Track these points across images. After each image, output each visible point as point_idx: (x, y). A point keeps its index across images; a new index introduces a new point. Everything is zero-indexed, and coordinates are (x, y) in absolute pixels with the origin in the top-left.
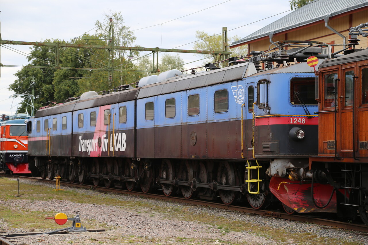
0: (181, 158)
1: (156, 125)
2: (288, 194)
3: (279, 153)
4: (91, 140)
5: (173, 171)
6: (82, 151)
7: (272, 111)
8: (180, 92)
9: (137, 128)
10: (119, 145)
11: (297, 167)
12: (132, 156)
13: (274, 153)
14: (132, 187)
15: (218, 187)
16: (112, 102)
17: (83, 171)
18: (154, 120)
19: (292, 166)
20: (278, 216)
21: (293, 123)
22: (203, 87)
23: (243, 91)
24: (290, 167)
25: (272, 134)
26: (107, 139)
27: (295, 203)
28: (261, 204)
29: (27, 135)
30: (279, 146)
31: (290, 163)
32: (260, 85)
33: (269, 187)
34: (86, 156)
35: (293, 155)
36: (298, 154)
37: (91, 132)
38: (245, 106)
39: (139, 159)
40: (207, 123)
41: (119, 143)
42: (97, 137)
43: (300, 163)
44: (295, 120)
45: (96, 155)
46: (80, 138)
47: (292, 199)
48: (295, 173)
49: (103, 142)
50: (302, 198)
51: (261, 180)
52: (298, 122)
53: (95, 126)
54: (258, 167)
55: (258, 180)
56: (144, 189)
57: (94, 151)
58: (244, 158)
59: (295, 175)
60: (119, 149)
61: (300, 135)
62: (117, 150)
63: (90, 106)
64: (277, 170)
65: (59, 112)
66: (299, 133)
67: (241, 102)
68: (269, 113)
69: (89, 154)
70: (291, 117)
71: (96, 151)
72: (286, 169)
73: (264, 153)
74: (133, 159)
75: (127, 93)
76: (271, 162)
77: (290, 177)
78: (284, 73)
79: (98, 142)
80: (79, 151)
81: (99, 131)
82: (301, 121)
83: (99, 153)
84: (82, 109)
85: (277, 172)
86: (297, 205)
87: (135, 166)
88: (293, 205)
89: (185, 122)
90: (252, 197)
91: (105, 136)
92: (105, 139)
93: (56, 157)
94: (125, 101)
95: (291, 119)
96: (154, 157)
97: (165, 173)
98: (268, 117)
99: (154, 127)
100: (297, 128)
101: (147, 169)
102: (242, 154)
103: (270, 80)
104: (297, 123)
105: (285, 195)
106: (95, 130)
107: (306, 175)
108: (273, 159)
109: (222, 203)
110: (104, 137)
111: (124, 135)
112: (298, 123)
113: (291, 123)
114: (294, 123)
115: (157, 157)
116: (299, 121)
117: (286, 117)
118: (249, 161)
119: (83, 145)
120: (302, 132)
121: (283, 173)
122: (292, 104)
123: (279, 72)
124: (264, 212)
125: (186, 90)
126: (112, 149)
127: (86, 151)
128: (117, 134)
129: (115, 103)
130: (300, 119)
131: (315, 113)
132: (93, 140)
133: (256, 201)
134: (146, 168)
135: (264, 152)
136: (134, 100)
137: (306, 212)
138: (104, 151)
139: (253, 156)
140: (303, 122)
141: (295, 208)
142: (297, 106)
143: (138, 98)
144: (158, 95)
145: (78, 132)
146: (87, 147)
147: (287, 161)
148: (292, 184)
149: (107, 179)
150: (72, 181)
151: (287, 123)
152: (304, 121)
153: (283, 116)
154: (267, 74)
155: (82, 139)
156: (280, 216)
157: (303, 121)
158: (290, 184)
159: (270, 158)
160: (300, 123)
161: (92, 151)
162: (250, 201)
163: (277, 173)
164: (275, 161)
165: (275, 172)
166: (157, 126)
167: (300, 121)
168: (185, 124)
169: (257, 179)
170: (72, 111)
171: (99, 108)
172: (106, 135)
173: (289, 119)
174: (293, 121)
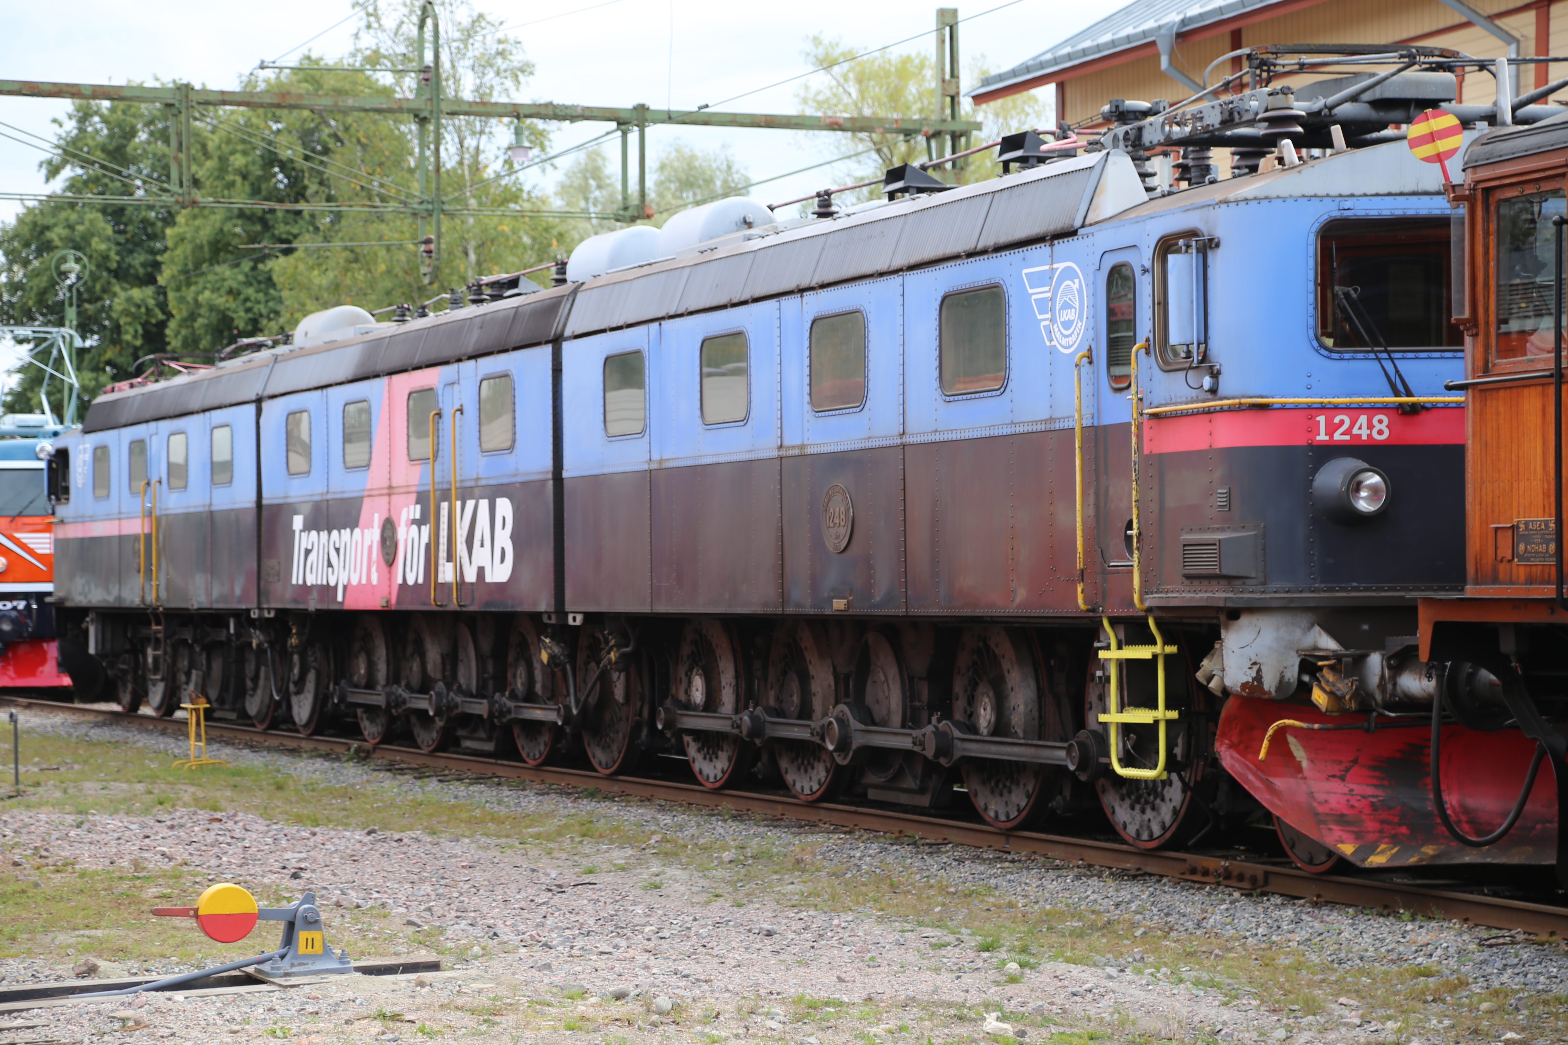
0: (779, 611)
1: (656, 457)
2: (1305, 778)
3: (1264, 583)
4: (348, 530)
5: (736, 671)
6: (309, 583)
7: (1229, 385)
8: (772, 304)
9: (565, 474)
10: (482, 556)
11: (1351, 651)
12: (543, 604)
13: (1239, 582)
14: (542, 748)
15: (958, 743)
16: (446, 353)
17: (311, 677)
18: (647, 437)
19: (1328, 643)
20: (1253, 880)
21: (1332, 436)
22: (881, 274)
23: (1080, 291)
24: (1316, 648)
25: (1229, 493)
26: (423, 527)
27: (1341, 819)
28: (1167, 825)
29: (50, 511)
30: (1264, 549)
31: (1317, 628)
32: (1171, 257)
33: (1217, 744)
34: (324, 607)
35: (1332, 590)
36: (1355, 584)
37: (346, 495)
38: (1091, 363)
39: (579, 619)
40: (904, 446)
41: (482, 545)
42: (376, 516)
43: (1366, 627)
44: (1342, 422)
45: (375, 603)
46: (298, 522)
47: (1326, 802)
48: (1346, 677)
49: (406, 541)
50: (1377, 796)
51: (1174, 715)
52: (1355, 431)
53: (368, 466)
54: (1158, 649)
55: (1162, 714)
56: (598, 755)
57: (364, 581)
58: (1088, 610)
59: (1344, 687)
60: (481, 571)
61: (1363, 494)
62: (471, 576)
63: (340, 377)
64: (1255, 663)
65: (195, 405)
66: (1358, 487)
67: (1071, 340)
68: (1213, 391)
69: (340, 598)
70: (1322, 408)
71: (375, 581)
72: (1297, 661)
73: (1186, 582)
74: (550, 618)
75: (516, 313)
76: (1227, 628)
77: (1319, 697)
78: (1284, 200)
79: (383, 540)
80: (294, 582)
81: (386, 491)
82: (1370, 426)
83: (386, 592)
84: (304, 387)
85: (1254, 675)
86: (1352, 829)
87: (556, 650)
88: (1330, 829)
89: (798, 442)
90: (1124, 791)
91: (415, 511)
92: (414, 528)
93: (187, 609)
94: (506, 351)
95: (1322, 419)
96: (646, 609)
97: (698, 683)
98: (1208, 412)
99: (645, 467)
100: (1352, 464)
101: (616, 662)
102: (1079, 589)
103: (1219, 233)
104: (1347, 438)
105: (1291, 781)
106: (368, 487)
107: (1395, 684)
108: (1234, 614)
109: (979, 819)
110: (412, 517)
111: (504, 507)
112: (1352, 436)
113: (1322, 437)
114: (1337, 436)
115: (662, 608)
116: (1360, 428)
117: (1296, 408)
118: (1114, 622)
119: (312, 557)
120: (1374, 479)
121: (1282, 677)
122: (1326, 348)
123: (1261, 194)
124: (1184, 860)
125: (801, 291)
126: (446, 573)
127: (325, 583)
128: (470, 504)
129: (459, 360)
130: (1363, 419)
131: (1449, 388)
132: (357, 531)
133: (1143, 811)
134: (610, 660)
135: (1189, 577)
136: (547, 342)
137: (1397, 863)
138: (411, 581)
139: (1136, 597)
140: (1380, 432)
141: (1342, 842)
142: (1347, 356)
143: (568, 333)
144: (663, 318)
145: (286, 497)
146: (330, 565)
147: (1304, 620)
148: (1328, 730)
149: (426, 711)
150: (262, 722)
151: (1301, 441)
152: (1383, 427)
153: (1283, 408)
154: (1203, 207)
155: (308, 527)
156: (1266, 883)
157: (1378, 427)
158: (1319, 730)
159: (1219, 609)
160: (1364, 437)
161: (354, 582)
162: (1114, 812)
163: (1254, 679)
164: (1244, 621)
165: (1248, 676)
166: (661, 461)
167: (1365, 426)
168: (796, 452)
169: (1156, 707)
170: (258, 401)
172: (418, 507)
173: (1312, 418)
174: (1331, 429)
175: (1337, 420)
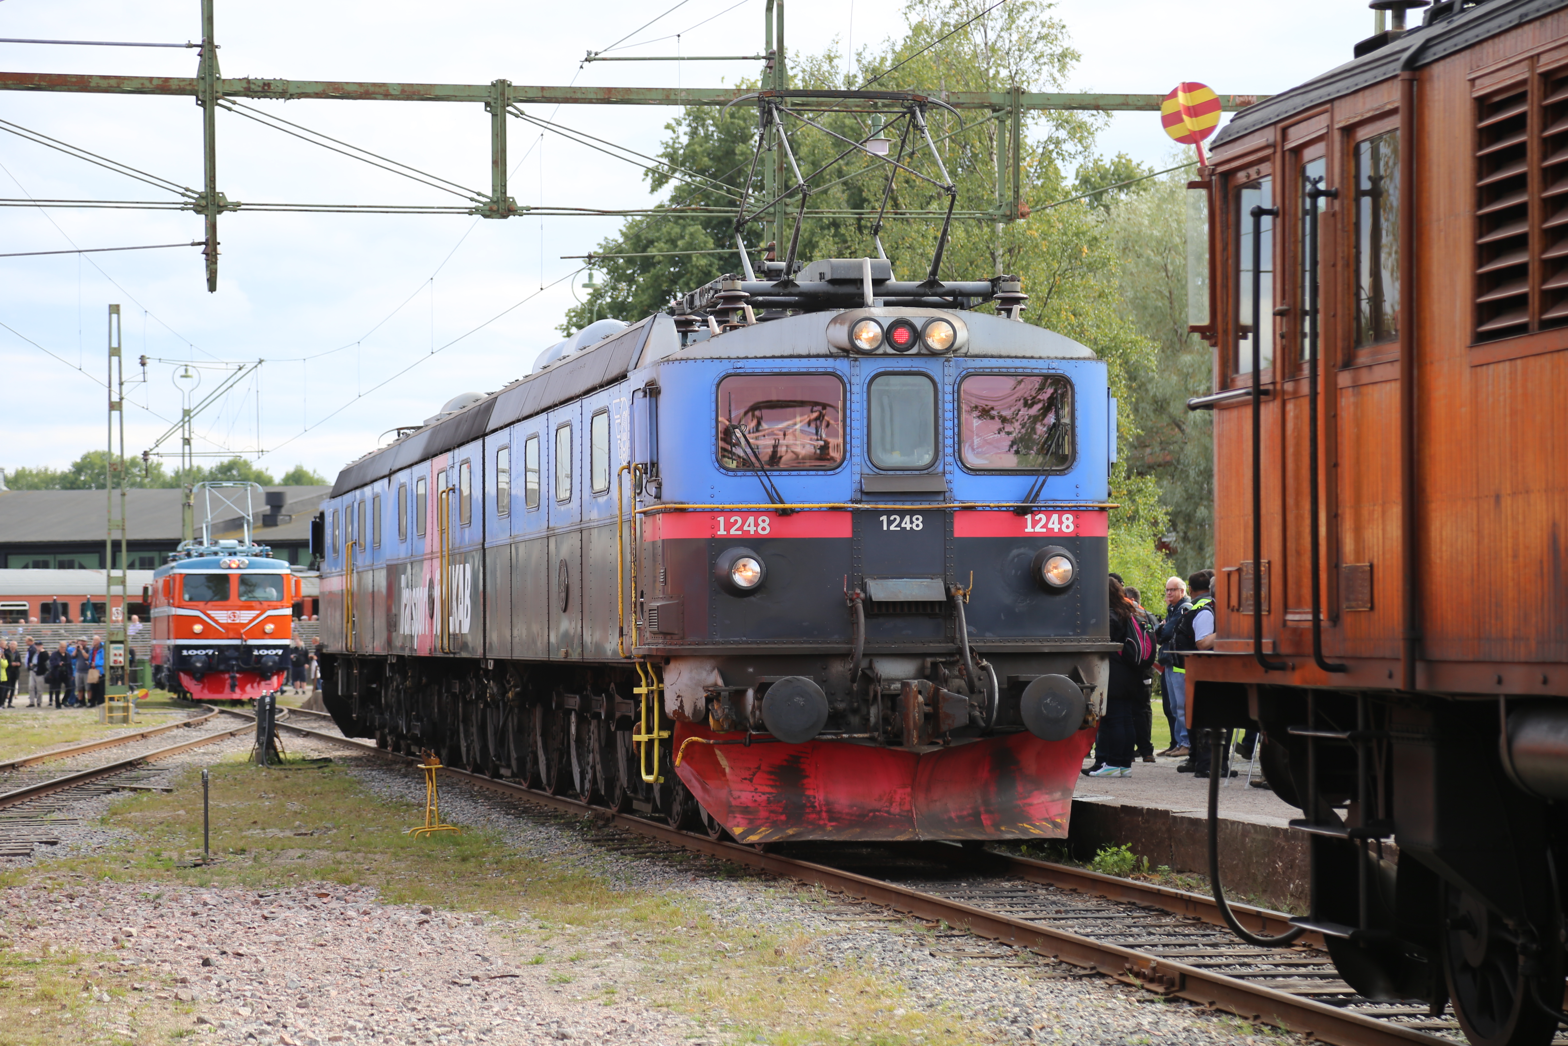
0: (549, 658)
1: (512, 533)
2: (727, 781)
3: (682, 638)
4: (419, 588)
6: (405, 634)
7: (666, 494)
8: (544, 416)
9: (486, 543)
10: (461, 612)
12: (479, 654)
13: (671, 637)
16: (451, 441)
18: (511, 517)
19: (720, 682)
21: (728, 532)
22: (576, 397)
23: (627, 419)
24: (713, 686)
25: (665, 572)
27: (744, 810)
30: (683, 614)
31: (716, 671)
34: (411, 654)
35: (728, 643)
36: (745, 639)
37: (418, 559)
38: (630, 472)
39: (492, 664)
40: (582, 531)
41: (461, 603)
42: (427, 575)
43: (751, 670)
44: (736, 521)
46: (402, 579)
47: (739, 798)
49: (438, 599)
50: (772, 793)
51: (665, 734)
52: (746, 528)
53: (425, 534)
54: (655, 686)
55: (656, 734)
57: (423, 632)
58: (626, 658)
60: (460, 624)
62: (457, 630)
63: (416, 458)
64: (680, 696)
67: (625, 456)
68: (658, 497)
69: (415, 648)
70: (722, 511)
71: (427, 634)
72: (704, 695)
73: (652, 637)
74: (485, 664)
75: (479, 410)
76: (667, 669)
77: (711, 720)
78: (696, 361)
79: (430, 596)
80: (400, 633)
81: (430, 557)
82: (756, 525)
83: (430, 642)
84: (405, 465)
85: (681, 705)
86: (749, 816)
88: (734, 817)
89: (552, 525)
92: (439, 587)
94: (468, 442)
95: (721, 519)
96: (509, 656)
98: (657, 513)
99: (509, 542)
102: (620, 642)
103: (660, 383)
104: (740, 533)
105: (717, 783)
106: (425, 552)
107: (760, 711)
108: (667, 660)
110: (438, 578)
111: (468, 571)
112: (743, 532)
113: (722, 532)
114: (732, 532)
115: (515, 655)
116: (749, 527)
117: (704, 511)
119: (407, 611)
120: (753, 564)
121: (695, 706)
122: (724, 468)
125: (554, 406)
127: (411, 633)
128: (457, 568)
129: (453, 448)
130: (751, 519)
132: (421, 587)
134: (511, 698)
135: (651, 633)
136: (482, 436)
137: (766, 840)
138: (437, 635)
140: (764, 529)
141: (738, 826)
142: (740, 473)
143: (488, 429)
144: (515, 422)
145: (398, 559)
146: (412, 618)
147: (708, 665)
148: (719, 744)
151: (708, 536)
152: (766, 525)
153: (695, 511)
155: (405, 585)
157: (762, 525)
158: (714, 744)
159: (663, 657)
160: (752, 533)
161: (420, 633)
163: (680, 708)
164: (672, 665)
165: (676, 706)
166: (514, 536)
167: (752, 524)
168: (553, 532)
170: (391, 476)
171: (428, 463)
173: (714, 518)
174: (728, 526)
175: (732, 520)
